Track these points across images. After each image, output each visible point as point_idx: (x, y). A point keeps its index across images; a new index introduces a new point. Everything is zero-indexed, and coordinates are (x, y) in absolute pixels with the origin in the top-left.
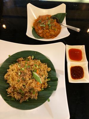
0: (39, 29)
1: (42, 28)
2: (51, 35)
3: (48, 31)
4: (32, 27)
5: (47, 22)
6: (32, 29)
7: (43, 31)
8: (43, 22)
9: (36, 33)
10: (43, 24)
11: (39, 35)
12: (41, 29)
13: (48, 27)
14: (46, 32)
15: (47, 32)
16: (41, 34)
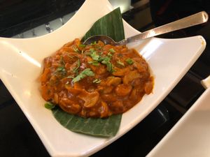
0: (79, 93)
1: (87, 83)
2: (133, 87)
3: (112, 80)
4: (47, 106)
5: (88, 59)
6: (49, 113)
7: (101, 93)
8: (72, 68)
9: (77, 115)
10: (79, 70)
11: (97, 117)
12: (86, 89)
13: (103, 70)
14: (112, 85)
15: (114, 86)
16: (98, 105)
